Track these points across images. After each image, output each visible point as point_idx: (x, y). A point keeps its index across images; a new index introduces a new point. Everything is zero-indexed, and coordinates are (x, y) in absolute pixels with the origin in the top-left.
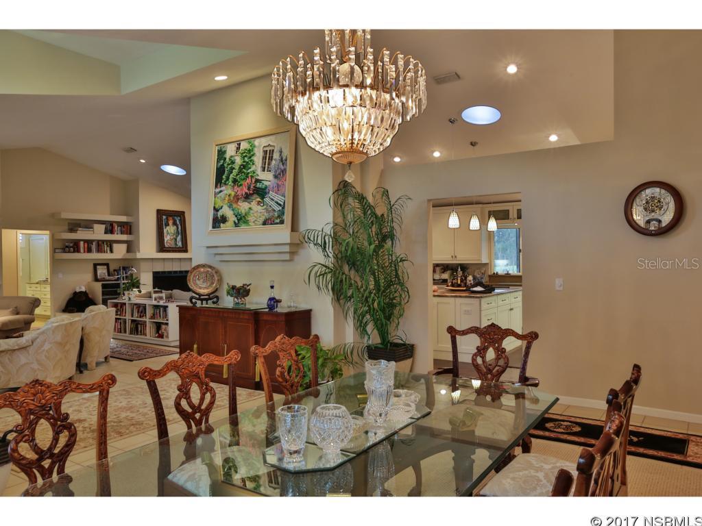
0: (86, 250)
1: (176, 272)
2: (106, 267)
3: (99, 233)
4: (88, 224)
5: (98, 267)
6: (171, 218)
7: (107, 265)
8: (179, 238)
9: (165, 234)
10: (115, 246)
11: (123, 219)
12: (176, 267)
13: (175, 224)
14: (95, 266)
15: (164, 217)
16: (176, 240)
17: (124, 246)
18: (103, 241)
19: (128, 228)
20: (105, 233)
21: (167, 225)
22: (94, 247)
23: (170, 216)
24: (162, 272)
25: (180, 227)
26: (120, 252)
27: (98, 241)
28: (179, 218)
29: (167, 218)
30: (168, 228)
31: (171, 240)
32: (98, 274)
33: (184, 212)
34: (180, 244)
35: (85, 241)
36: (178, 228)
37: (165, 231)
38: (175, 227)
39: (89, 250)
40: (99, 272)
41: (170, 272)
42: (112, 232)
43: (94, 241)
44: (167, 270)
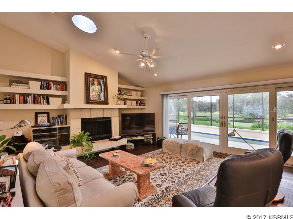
0: (22, 101)
1: (100, 118)
2: (46, 115)
3: (35, 88)
4: (24, 81)
5: (39, 115)
6: (96, 80)
7: (48, 114)
8: (102, 94)
9: (91, 91)
10: (51, 99)
11: (59, 79)
12: (100, 115)
13: (99, 84)
14: (36, 114)
15: (91, 79)
16: (100, 95)
17: (60, 100)
18: (39, 95)
19: (63, 86)
20: (41, 88)
21: (93, 84)
22: (30, 99)
23: (96, 78)
24: (89, 118)
25: (103, 86)
26: (55, 104)
27: (34, 95)
28: (103, 80)
29: (93, 80)
30: (93, 86)
31: (96, 95)
32: (39, 121)
33: (106, 77)
34: (102, 99)
35: (20, 94)
36: (101, 87)
37: (91, 88)
38: (99, 86)
39: (25, 102)
40: (39, 119)
41: (96, 118)
42: (48, 88)
43: (30, 94)
44: (92, 117)
